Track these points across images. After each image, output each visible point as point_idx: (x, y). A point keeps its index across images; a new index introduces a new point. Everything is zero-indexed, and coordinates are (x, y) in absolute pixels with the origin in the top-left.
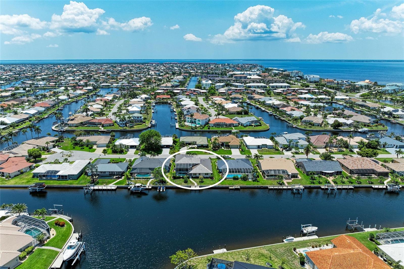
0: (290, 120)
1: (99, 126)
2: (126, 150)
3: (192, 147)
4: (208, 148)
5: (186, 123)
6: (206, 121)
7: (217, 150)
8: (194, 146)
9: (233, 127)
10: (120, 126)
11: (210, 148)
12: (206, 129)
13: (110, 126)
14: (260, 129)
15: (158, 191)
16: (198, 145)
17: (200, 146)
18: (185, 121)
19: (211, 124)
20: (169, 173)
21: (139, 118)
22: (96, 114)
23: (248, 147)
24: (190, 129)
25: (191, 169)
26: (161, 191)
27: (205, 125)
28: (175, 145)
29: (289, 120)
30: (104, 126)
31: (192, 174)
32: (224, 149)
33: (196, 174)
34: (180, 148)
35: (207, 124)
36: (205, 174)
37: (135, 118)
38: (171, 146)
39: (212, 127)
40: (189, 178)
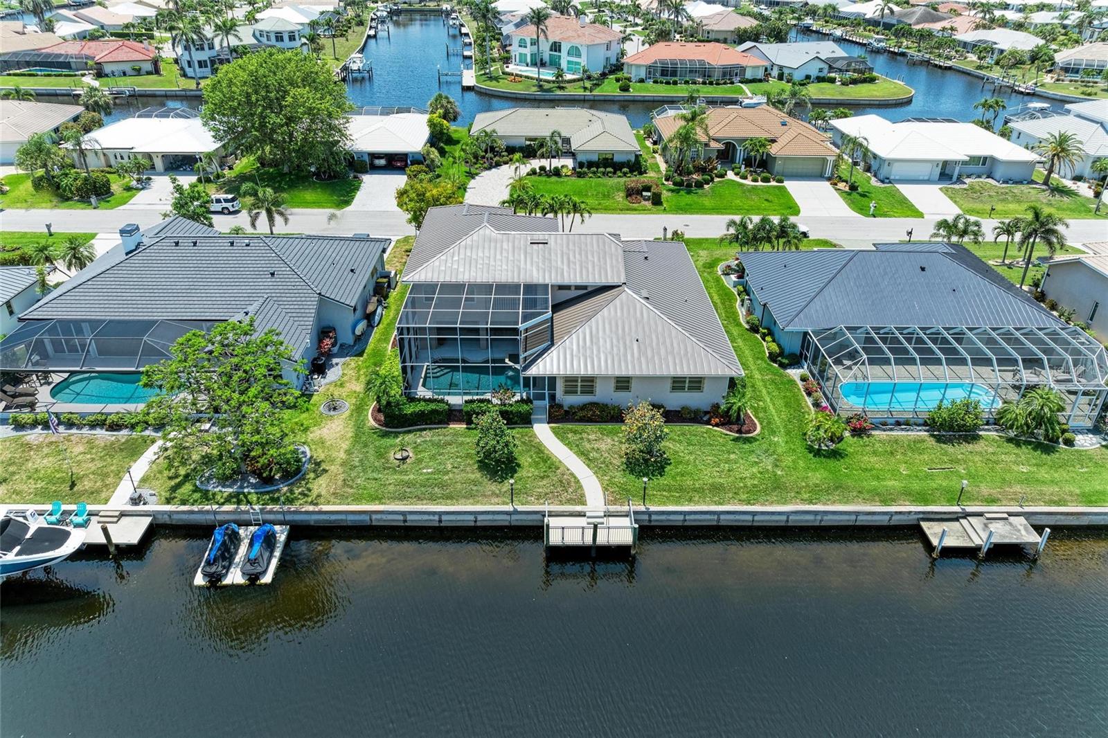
0: (989, 68)
1: (83, 75)
2: (134, 183)
3: (542, 168)
4: (641, 173)
5: (512, 68)
6: (609, 54)
7: (700, 185)
8: (556, 163)
9: (741, 82)
10: (185, 75)
11: (651, 174)
12: (610, 88)
13: (138, 72)
14: (875, 93)
15: (199, 580)
16: (580, 158)
17: (591, 164)
18: (507, 60)
19: (634, 69)
20: (352, 362)
21: (286, 38)
22: (112, 35)
23: (884, 172)
24: (533, 90)
25: (548, 338)
26: (235, 577)
27: (604, 75)
28: (442, 153)
29: (980, 67)
30: (107, 75)
31: (552, 380)
32: (737, 179)
33: (588, 383)
34: (472, 176)
35: (611, 72)
36: (669, 385)
37: (264, 40)
38: (419, 159)
39: (642, 81)
40: (523, 420)
